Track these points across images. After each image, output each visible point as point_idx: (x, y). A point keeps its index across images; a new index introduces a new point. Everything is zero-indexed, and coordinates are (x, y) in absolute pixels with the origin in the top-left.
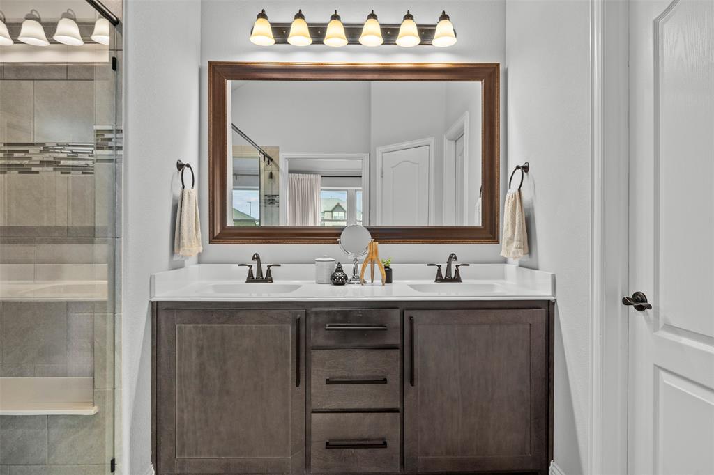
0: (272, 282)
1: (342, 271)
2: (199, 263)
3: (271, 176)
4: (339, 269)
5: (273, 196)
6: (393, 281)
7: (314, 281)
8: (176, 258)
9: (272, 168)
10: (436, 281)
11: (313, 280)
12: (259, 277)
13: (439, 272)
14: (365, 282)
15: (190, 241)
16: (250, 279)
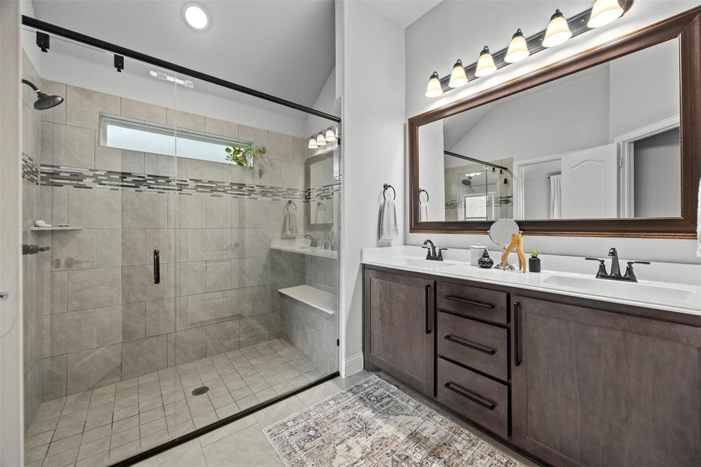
0: (442, 260)
1: (488, 257)
2: (405, 245)
3: (506, 181)
4: (485, 255)
5: (507, 197)
6: (542, 271)
7: (470, 263)
8: (380, 241)
9: (506, 175)
10: (597, 277)
11: (468, 261)
12: (435, 256)
13: (602, 268)
14: (511, 268)
15: (389, 230)
16: (429, 257)
